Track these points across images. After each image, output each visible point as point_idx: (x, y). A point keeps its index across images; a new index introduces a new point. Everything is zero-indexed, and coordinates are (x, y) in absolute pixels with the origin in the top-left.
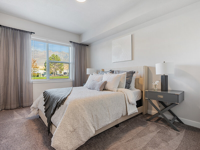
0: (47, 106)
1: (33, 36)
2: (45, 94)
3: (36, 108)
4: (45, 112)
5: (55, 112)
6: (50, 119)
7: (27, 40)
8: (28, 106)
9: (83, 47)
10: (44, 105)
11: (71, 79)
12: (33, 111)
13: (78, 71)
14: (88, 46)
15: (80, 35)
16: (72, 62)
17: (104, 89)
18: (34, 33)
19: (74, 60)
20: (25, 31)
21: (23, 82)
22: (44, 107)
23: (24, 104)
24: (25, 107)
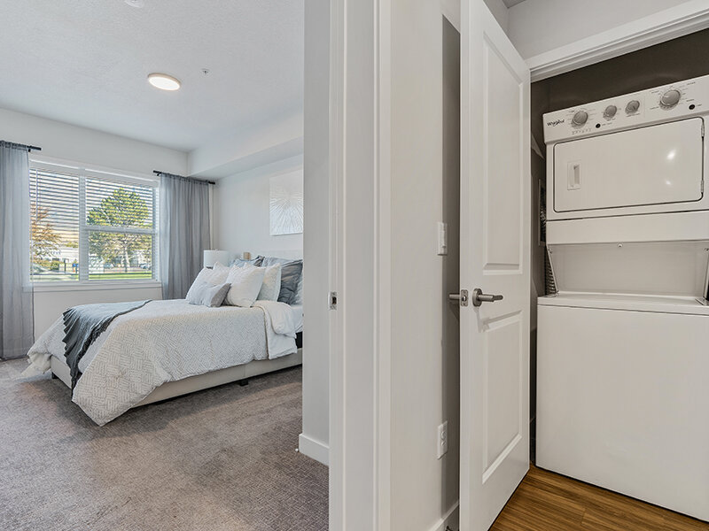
0: (72, 342)
1: (33, 158)
2: (68, 317)
3: (43, 354)
4: (67, 354)
5: (87, 349)
6: (77, 365)
7: (16, 168)
8: (17, 355)
9: (197, 187)
10: (65, 340)
11: (159, 281)
12: (34, 360)
13: (180, 258)
14: (214, 183)
15: (187, 154)
16: (162, 229)
17: (224, 303)
18: (40, 149)
19: (166, 223)
20: (9, 143)
21: (4, 289)
22: (65, 345)
23: (7, 352)
24: (10, 359)
